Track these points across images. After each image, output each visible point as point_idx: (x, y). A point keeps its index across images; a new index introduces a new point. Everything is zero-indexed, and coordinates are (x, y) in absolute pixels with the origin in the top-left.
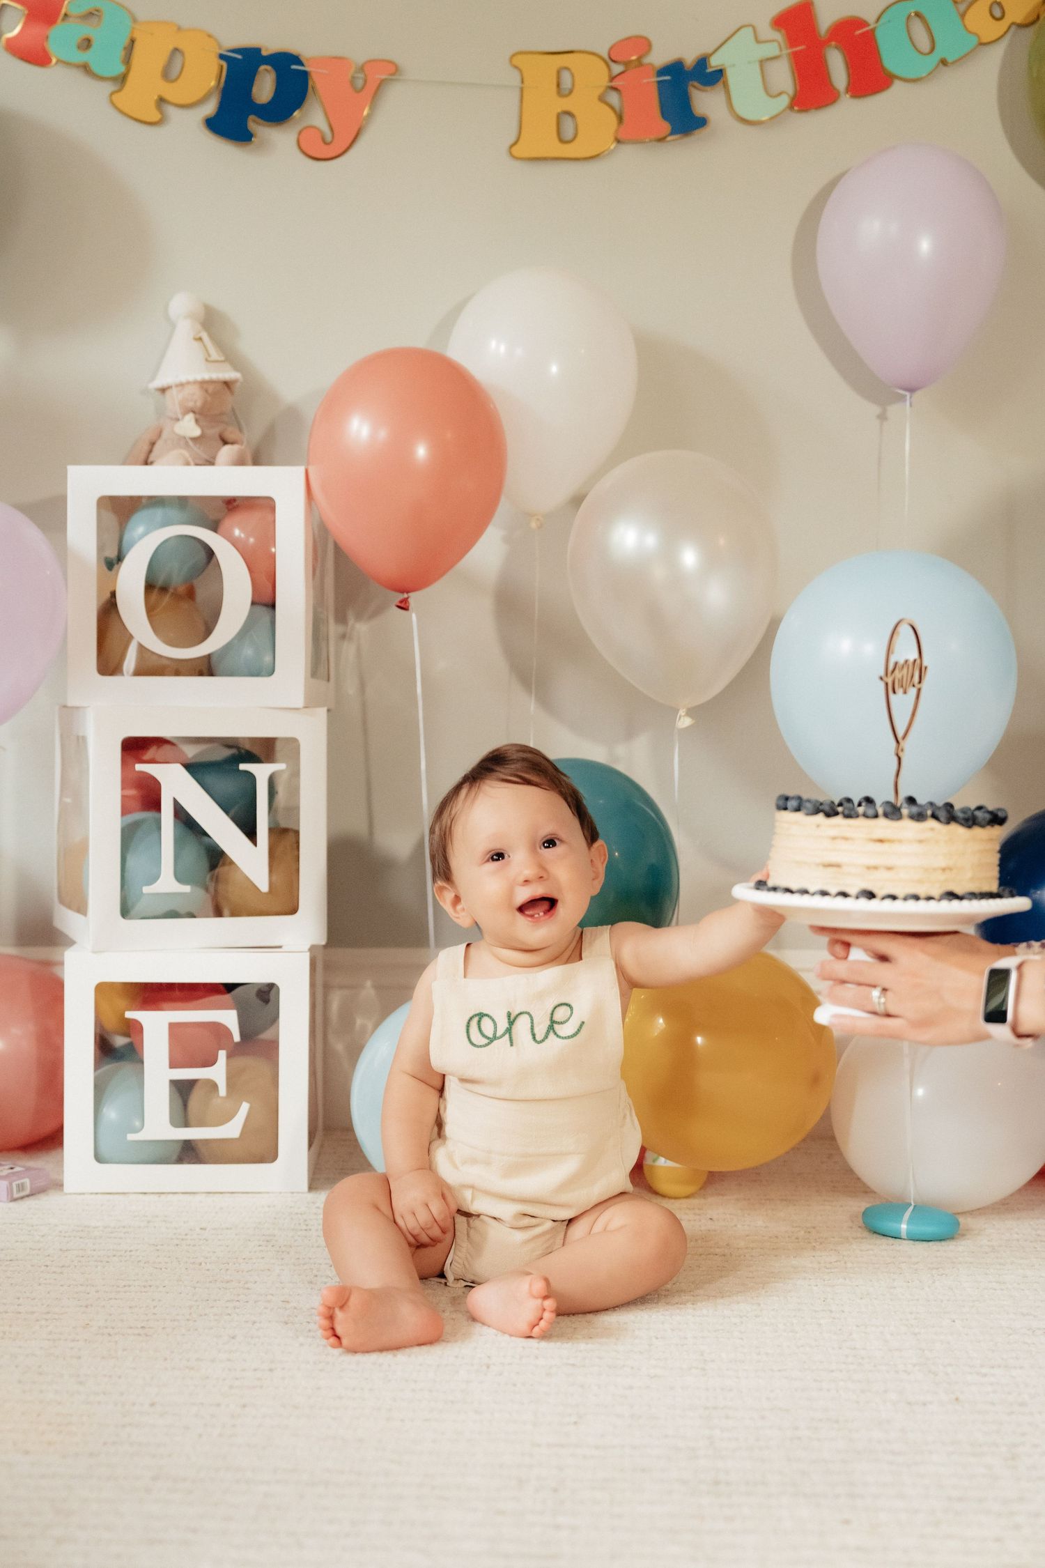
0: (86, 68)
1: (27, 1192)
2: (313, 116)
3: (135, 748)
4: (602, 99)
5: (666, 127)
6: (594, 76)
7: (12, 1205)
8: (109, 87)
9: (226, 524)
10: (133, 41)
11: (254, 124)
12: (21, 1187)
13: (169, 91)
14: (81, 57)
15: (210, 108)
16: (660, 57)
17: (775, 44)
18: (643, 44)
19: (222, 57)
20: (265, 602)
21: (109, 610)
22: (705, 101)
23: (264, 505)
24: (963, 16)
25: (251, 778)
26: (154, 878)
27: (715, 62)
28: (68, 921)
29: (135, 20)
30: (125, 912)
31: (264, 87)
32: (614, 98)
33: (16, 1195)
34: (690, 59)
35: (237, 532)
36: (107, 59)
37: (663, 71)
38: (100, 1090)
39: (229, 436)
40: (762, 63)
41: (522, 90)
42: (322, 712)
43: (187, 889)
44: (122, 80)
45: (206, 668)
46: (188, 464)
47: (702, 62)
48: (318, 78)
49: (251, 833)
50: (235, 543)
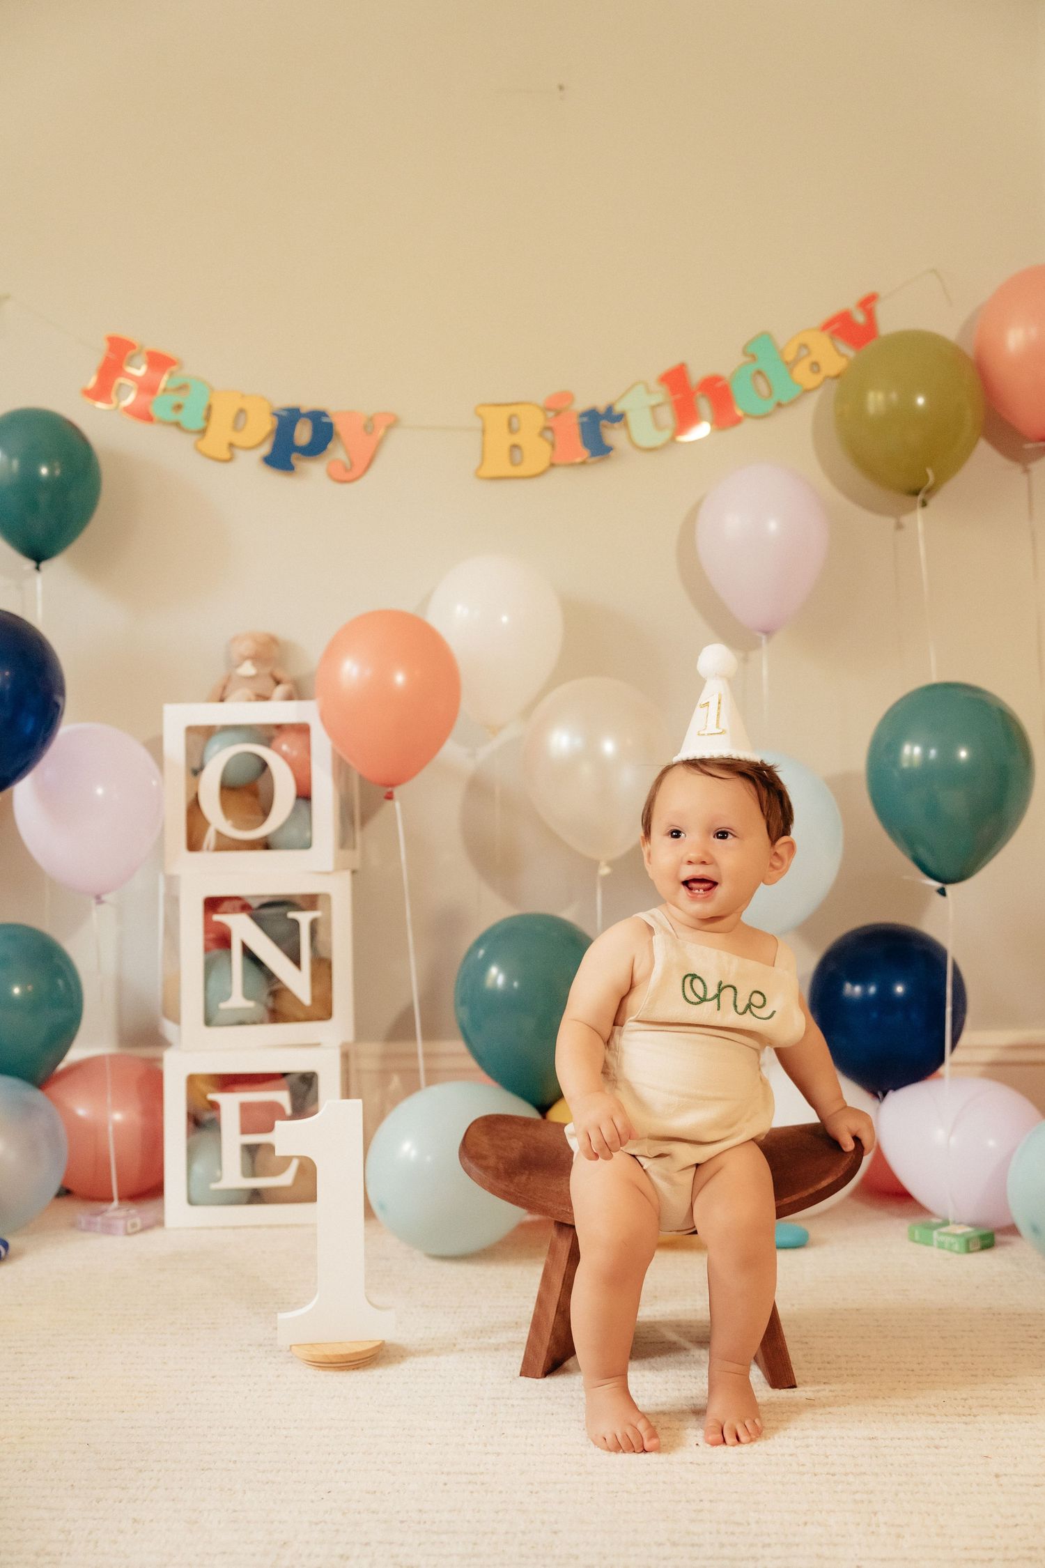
0: (177, 425)
1: (139, 1227)
2: (337, 453)
3: (213, 904)
4: (541, 435)
5: (585, 453)
6: (533, 420)
7: (127, 1238)
8: (194, 438)
9: (276, 743)
10: (209, 409)
11: (294, 458)
12: (134, 1225)
13: (239, 439)
14: (173, 417)
15: (266, 449)
16: (582, 404)
17: (660, 395)
18: (567, 397)
19: (274, 414)
20: (304, 796)
21: (194, 808)
22: (613, 436)
23: (303, 730)
24: (791, 371)
25: (296, 923)
26: (227, 996)
27: (618, 408)
28: (168, 1028)
29: (212, 390)
30: (208, 1022)
31: (303, 434)
32: (549, 435)
33: (130, 1230)
34: (601, 406)
35: (285, 748)
36: (191, 417)
37: (583, 415)
38: (191, 1153)
39: (279, 676)
40: (653, 408)
41: (484, 431)
42: (347, 875)
43: (251, 1004)
44: (203, 432)
45: (265, 844)
46: (249, 700)
47: (610, 409)
48: (339, 427)
49: (297, 962)
50: (285, 757)
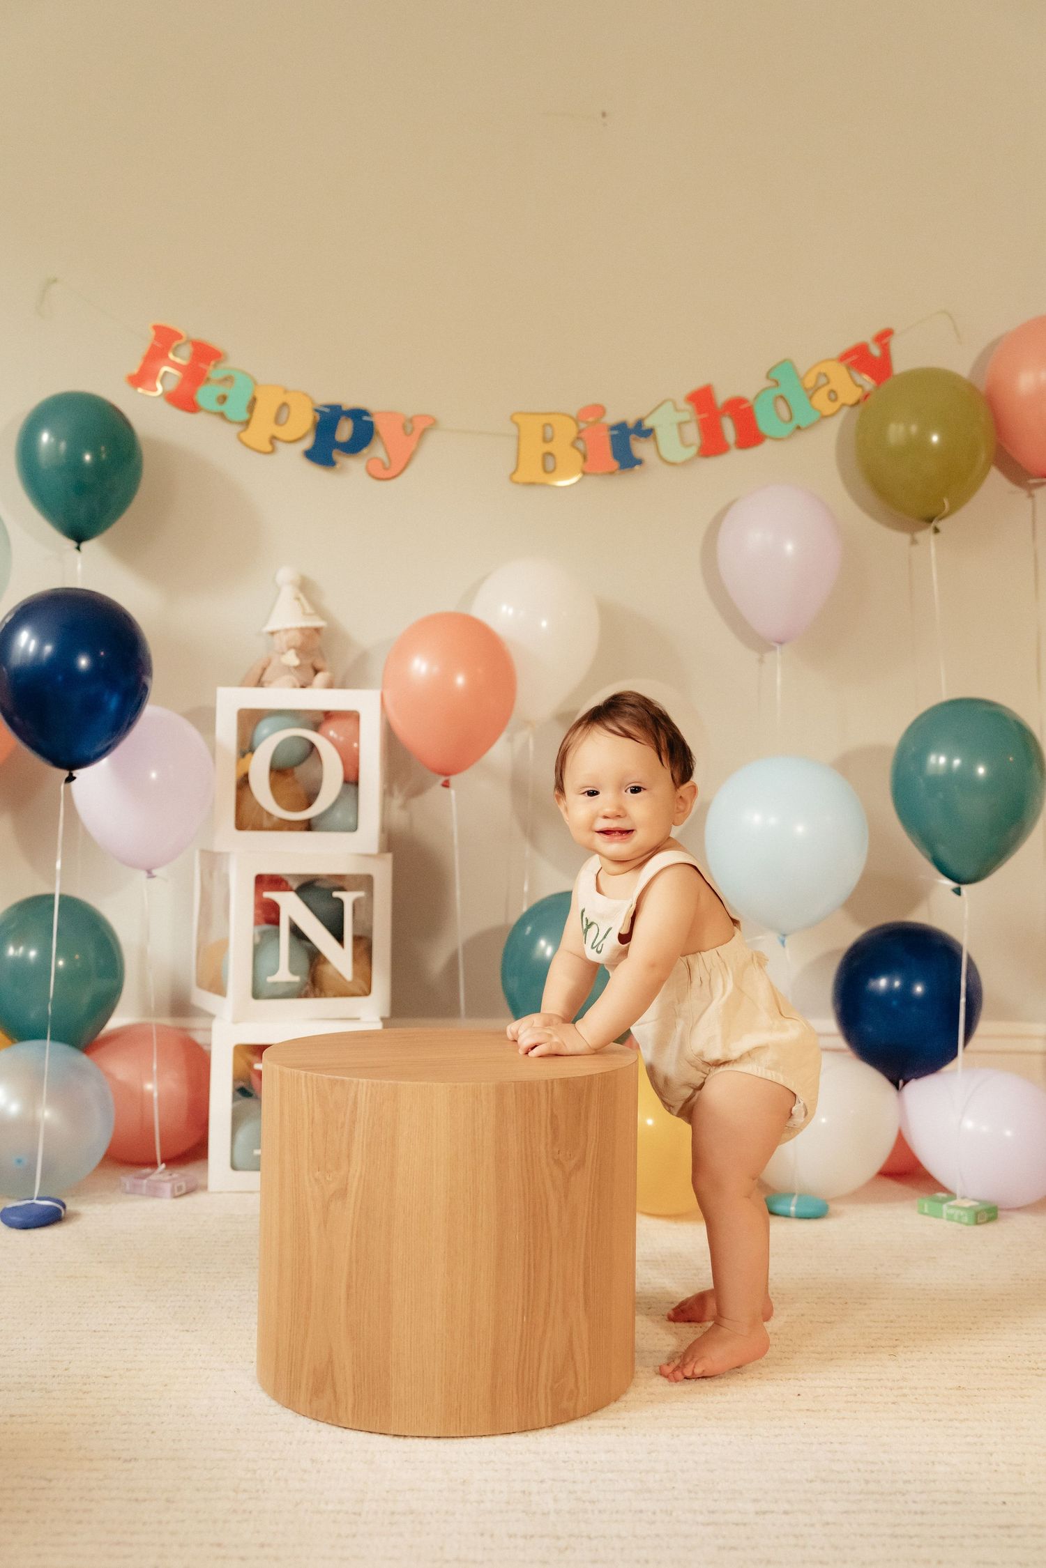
0: (222, 415)
1: (184, 1191)
2: (376, 451)
3: (266, 882)
4: (573, 445)
5: (616, 464)
6: (567, 431)
7: (174, 1200)
8: (237, 429)
9: (324, 728)
10: (254, 400)
11: (337, 455)
12: (180, 1188)
13: (280, 432)
14: (217, 408)
15: (308, 443)
16: (612, 418)
17: (688, 413)
18: (599, 410)
19: (316, 410)
20: (352, 781)
21: (243, 783)
22: (641, 448)
23: (352, 717)
24: (810, 398)
25: (340, 902)
26: (275, 971)
27: (648, 424)
28: (204, 999)
29: (255, 383)
30: (256, 995)
31: (345, 431)
32: (580, 445)
33: (177, 1194)
34: (631, 420)
35: (332, 733)
36: (236, 408)
37: (613, 428)
38: (237, 1120)
39: (319, 665)
40: (680, 425)
41: (519, 438)
42: (389, 856)
43: (297, 979)
44: (247, 423)
47: (639, 423)
48: (380, 425)
49: (339, 938)
50: (332, 741)
